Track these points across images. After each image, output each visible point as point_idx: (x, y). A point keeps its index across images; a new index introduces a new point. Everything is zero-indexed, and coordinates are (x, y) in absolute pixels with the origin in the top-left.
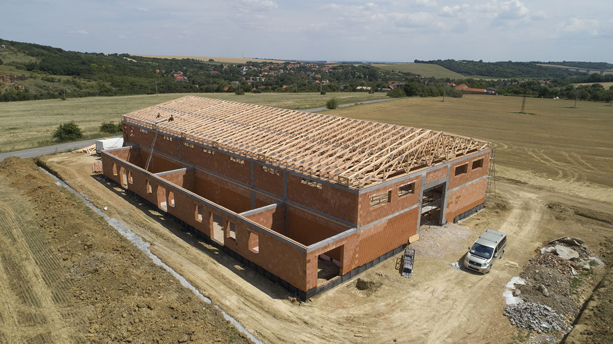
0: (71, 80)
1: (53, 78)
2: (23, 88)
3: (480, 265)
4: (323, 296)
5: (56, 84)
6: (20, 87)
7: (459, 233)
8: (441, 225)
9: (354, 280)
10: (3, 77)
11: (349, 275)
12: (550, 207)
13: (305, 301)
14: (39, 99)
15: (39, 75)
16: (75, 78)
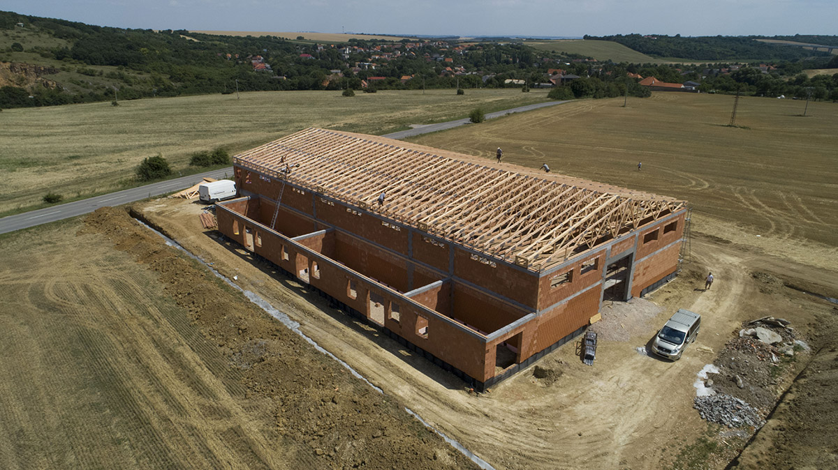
0: (117, 73)
1: (93, 71)
2: (55, 85)
3: (669, 351)
4: (501, 386)
5: (97, 79)
6: (50, 83)
7: (647, 311)
8: (626, 301)
9: (531, 367)
10: (25, 69)
11: (527, 363)
12: (755, 277)
13: (482, 392)
14: (79, 102)
15: (73, 66)
16: (121, 69)
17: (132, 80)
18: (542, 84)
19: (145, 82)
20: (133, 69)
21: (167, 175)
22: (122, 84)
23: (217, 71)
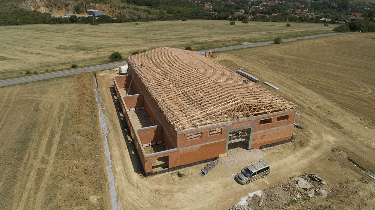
0: (146, 9)
1: (138, 8)
2: (123, 14)
4: (156, 176)
5: (139, 12)
6: (122, 13)
7: (255, 157)
8: (248, 150)
9: (177, 171)
10: (115, 7)
11: (174, 169)
12: (333, 150)
13: (145, 177)
14: (127, 22)
15: (131, 6)
16: (149, 8)
17: (152, 13)
18: (339, 22)
19: (157, 14)
20: (154, 8)
21: (120, 60)
22: (148, 14)
23: (187, 9)
